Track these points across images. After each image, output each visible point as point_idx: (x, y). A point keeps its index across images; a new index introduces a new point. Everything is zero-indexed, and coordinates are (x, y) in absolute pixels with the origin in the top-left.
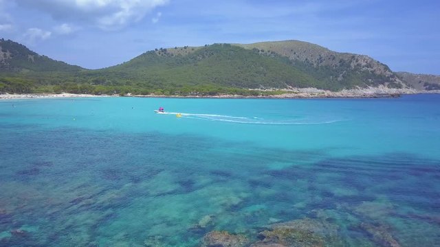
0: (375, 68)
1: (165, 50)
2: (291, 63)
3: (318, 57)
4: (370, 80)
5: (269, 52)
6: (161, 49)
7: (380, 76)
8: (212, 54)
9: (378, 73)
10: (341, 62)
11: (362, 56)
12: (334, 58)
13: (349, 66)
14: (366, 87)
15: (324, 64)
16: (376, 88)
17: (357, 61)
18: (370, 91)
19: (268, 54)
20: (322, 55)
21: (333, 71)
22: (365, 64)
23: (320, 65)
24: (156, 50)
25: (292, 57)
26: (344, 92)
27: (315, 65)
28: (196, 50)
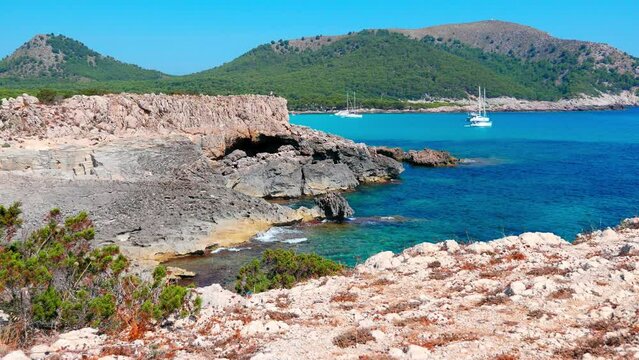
0: (616, 65)
1: (287, 43)
2: (484, 58)
3: (528, 48)
4: (606, 83)
5: (450, 40)
6: (281, 41)
7: (625, 77)
8: (357, 47)
9: (621, 71)
10: (563, 55)
11: (598, 45)
12: (553, 50)
13: (576, 62)
14: (597, 95)
15: (537, 58)
16: (616, 97)
17: (587, 54)
18: (606, 100)
19: (449, 45)
20: (536, 45)
21: (549, 69)
22: (602, 57)
23: (530, 61)
24: (273, 43)
25: (488, 49)
26: (562, 104)
27: (524, 60)
28: (334, 40)
